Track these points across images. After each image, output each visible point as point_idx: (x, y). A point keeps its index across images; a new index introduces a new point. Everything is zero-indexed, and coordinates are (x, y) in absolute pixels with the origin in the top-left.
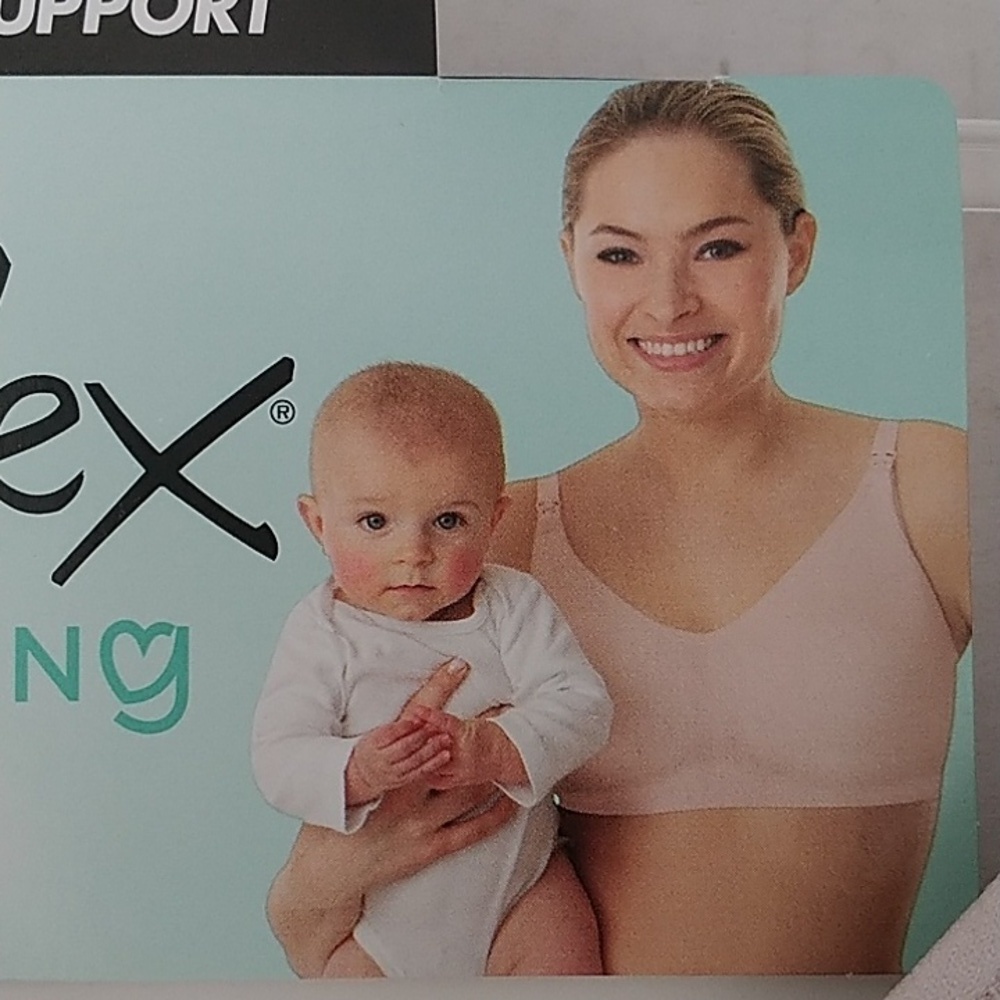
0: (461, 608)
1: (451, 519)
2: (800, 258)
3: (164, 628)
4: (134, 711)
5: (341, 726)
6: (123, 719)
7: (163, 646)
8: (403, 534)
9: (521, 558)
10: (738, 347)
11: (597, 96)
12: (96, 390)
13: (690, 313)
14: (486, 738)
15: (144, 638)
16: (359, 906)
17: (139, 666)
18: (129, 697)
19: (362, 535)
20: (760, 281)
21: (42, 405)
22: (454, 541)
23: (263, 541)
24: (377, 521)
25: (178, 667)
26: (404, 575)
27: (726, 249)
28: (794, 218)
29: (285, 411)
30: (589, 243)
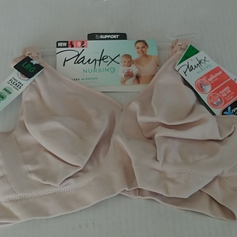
0: (130, 66)
1: (129, 62)
2: (148, 48)
4: (113, 72)
5: (124, 72)
8: (126, 63)
9: (133, 63)
10: (145, 53)
11: (136, 41)
12: (109, 56)
13: (142, 51)
14: (132, 73)
15: (112, 68)
16: (125, 81)
17: (112, 70)
19: (124, 63)
20: (146, 49)
21: (106, 57)
22: (129, 63)
23: (119, 63)
24: (125, 62)
25: (114, 70)
26: (127, 65)
27: (144, 48)
28: (147, 46)
29: (120, 57)
30: (136, 48)
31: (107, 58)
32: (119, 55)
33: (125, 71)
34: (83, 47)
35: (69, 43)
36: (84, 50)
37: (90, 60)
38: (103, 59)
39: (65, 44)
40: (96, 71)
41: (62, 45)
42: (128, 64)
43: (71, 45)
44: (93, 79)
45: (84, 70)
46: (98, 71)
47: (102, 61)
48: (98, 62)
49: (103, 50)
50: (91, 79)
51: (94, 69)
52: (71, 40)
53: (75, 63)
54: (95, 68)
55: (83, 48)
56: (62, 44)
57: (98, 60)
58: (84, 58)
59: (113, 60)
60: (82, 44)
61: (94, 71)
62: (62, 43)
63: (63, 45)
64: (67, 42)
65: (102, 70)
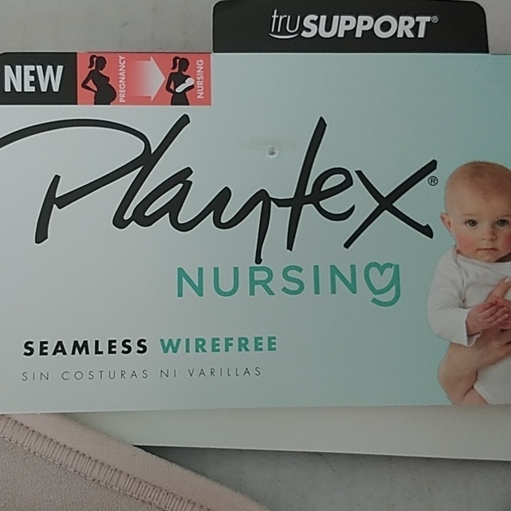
1: (503, 222)
3: (389, 265)
4: (379, 297)
5: (463, 304)
6: (374, 301)
7: (390, 272)
8: (484, 228)
12: (359, 173)
15: (382, 269)
16: (476, 375)
17: (380, 280)
18: (377, 292)
19: (467, 228)
21: (339, 179)
23: (427, 231)
24: (473, 223)
25: (396, 280)
26: (485, 244)
29: (434, 181)
31: (348, 183)
32: (432, 165)
33: (477, 298)
34: (180, 99)
35: (83, 70)
36: (184, 121)
37: (225, 195)
38: (318, 196)
39: (52, 78)
40: (264, 283)
41: (29, 78)
42: (494, 237)
43: (90, 84)
44: (243, 344)
45: (181, 273)
46: (277, 283)
47: (308, 210)
48: (280, 216)
49: (321, 126)
50: (228, 343)
51: (252, 270)
52: (98, 48)
53: (119, 222)
54: (258, 260)
55: (179, 111)
56: (32, 73)
57: (281, 203)
58: (188, 186)
59: (386, 203)
60: (176, 78)
61: (253, 283)
62: (29, 68)
63: (35, 83)
64: (68, 60)
65: (307, 277)
